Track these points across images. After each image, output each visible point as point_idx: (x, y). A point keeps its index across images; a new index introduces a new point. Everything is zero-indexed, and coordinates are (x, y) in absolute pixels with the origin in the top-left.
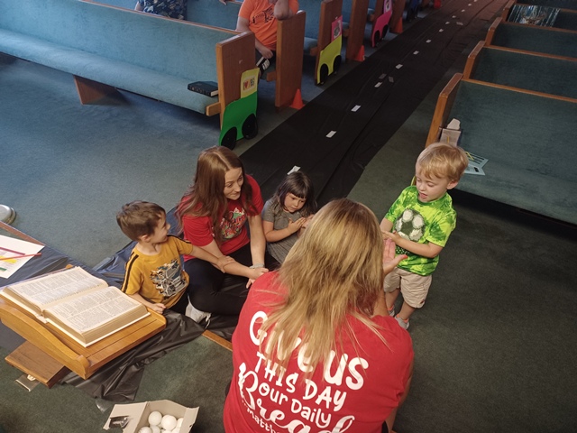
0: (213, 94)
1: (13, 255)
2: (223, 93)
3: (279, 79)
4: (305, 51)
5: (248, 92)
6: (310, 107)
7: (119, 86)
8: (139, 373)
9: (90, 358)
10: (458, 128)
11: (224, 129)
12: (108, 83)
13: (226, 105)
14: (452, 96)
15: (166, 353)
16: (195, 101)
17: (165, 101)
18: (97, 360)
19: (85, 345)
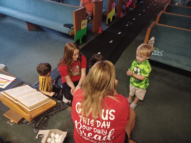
0: (72, 28)
1: (6, 81)
2: (75, 28)
3: (94, 23)
4: (103, 14)
5: (84, 27)
6: (104, 32)
7: (41, 25)
8: (48, 120)
9: (31, 115)
10: (154, 40)
11: (76, 39)
12: (37, 24)
13: (76, 32)
14: (152, 29)
15: (56, 113)
16: (66, 30)
17: (56, 30)
18: (34, 116)
19: (30, 111)
